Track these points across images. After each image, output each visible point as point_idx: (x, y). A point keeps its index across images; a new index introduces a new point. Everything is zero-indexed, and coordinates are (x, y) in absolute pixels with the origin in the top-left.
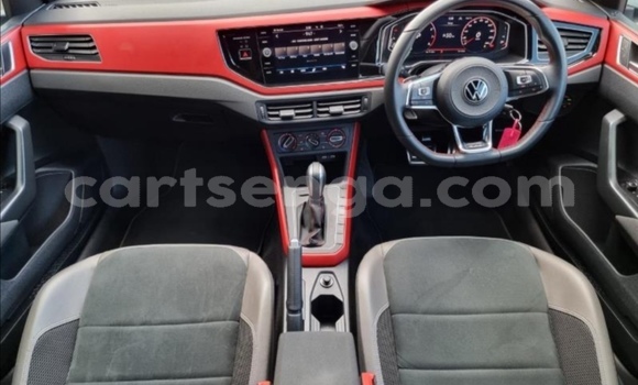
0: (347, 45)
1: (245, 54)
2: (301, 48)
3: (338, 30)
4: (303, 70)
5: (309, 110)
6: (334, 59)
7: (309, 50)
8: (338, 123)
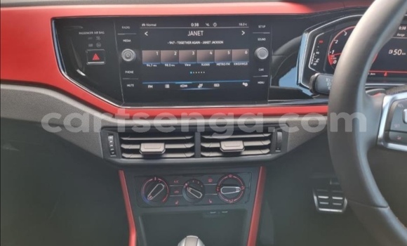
0: (252, 52)
1: (96, 57)
2: (183, 54)
3: (240, 30)
4: (184, 85)
5: (189, 146)
6: (232, 71)
7: (194, 58)
8: (232, 166)
